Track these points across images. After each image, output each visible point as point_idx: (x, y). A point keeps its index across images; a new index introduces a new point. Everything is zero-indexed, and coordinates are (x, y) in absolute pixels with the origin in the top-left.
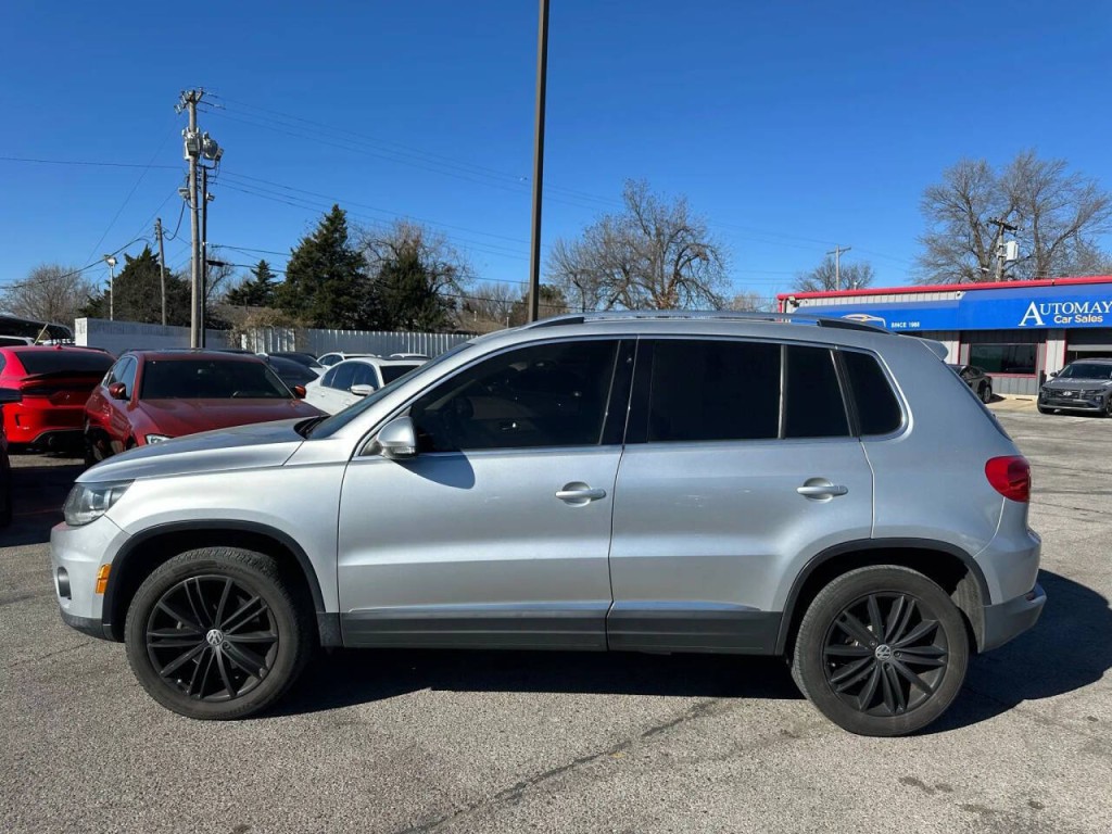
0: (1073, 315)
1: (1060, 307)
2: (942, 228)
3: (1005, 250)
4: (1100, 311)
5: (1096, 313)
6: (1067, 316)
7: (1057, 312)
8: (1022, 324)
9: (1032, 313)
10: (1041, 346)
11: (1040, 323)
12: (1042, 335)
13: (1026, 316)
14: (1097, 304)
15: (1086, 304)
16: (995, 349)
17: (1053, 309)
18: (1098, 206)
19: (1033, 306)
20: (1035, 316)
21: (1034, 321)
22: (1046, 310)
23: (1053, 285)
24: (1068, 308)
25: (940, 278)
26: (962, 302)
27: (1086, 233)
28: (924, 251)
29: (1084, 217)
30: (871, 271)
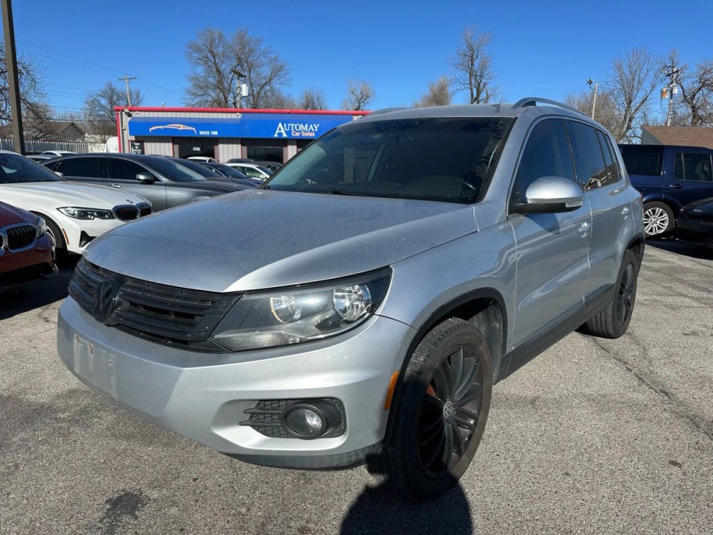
0: (300, 131)
1: (294, 127)
2: (200, 71)
3: (241, 90)
4: (313, 130)
5: (311, 131)
6: (298, 132)
7: (293, 129)
8: (276, 135)
9: (280, 129)
10: (285, 148)
11: (285, 135)
12: (284, 142)
13: (278, 131)
14: (311, 126)
15: (306, 125)
16: (261, 150)
17: (291, 127)
18: (281, 68)
19: (280, 125)
20: (281, 131)
21: (281, 134)
22: (287, 128)
23: (289, 113)
24: (298, 127)
25: (200, 104)
26: (242, 120)
27: (276, 84)
28: (189, 85)
29: (275, 74)
30: (141, 95)
